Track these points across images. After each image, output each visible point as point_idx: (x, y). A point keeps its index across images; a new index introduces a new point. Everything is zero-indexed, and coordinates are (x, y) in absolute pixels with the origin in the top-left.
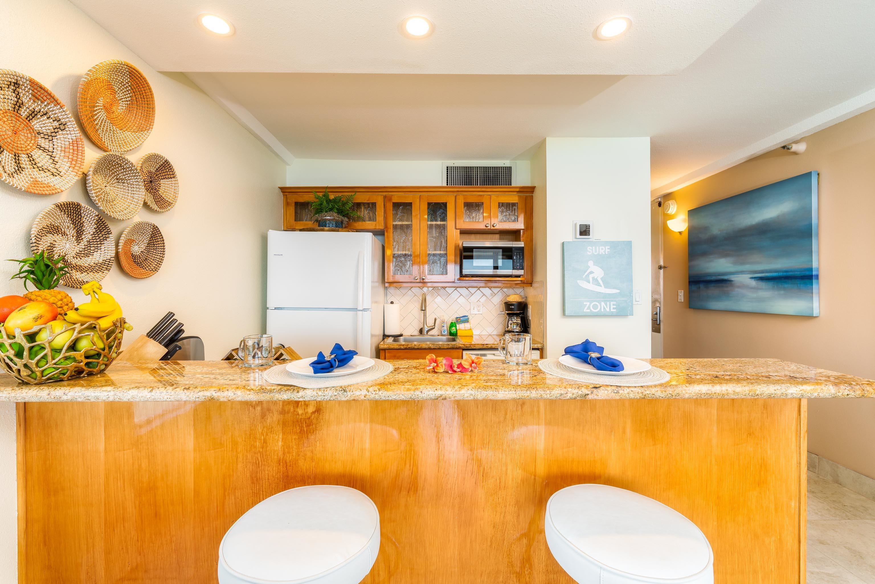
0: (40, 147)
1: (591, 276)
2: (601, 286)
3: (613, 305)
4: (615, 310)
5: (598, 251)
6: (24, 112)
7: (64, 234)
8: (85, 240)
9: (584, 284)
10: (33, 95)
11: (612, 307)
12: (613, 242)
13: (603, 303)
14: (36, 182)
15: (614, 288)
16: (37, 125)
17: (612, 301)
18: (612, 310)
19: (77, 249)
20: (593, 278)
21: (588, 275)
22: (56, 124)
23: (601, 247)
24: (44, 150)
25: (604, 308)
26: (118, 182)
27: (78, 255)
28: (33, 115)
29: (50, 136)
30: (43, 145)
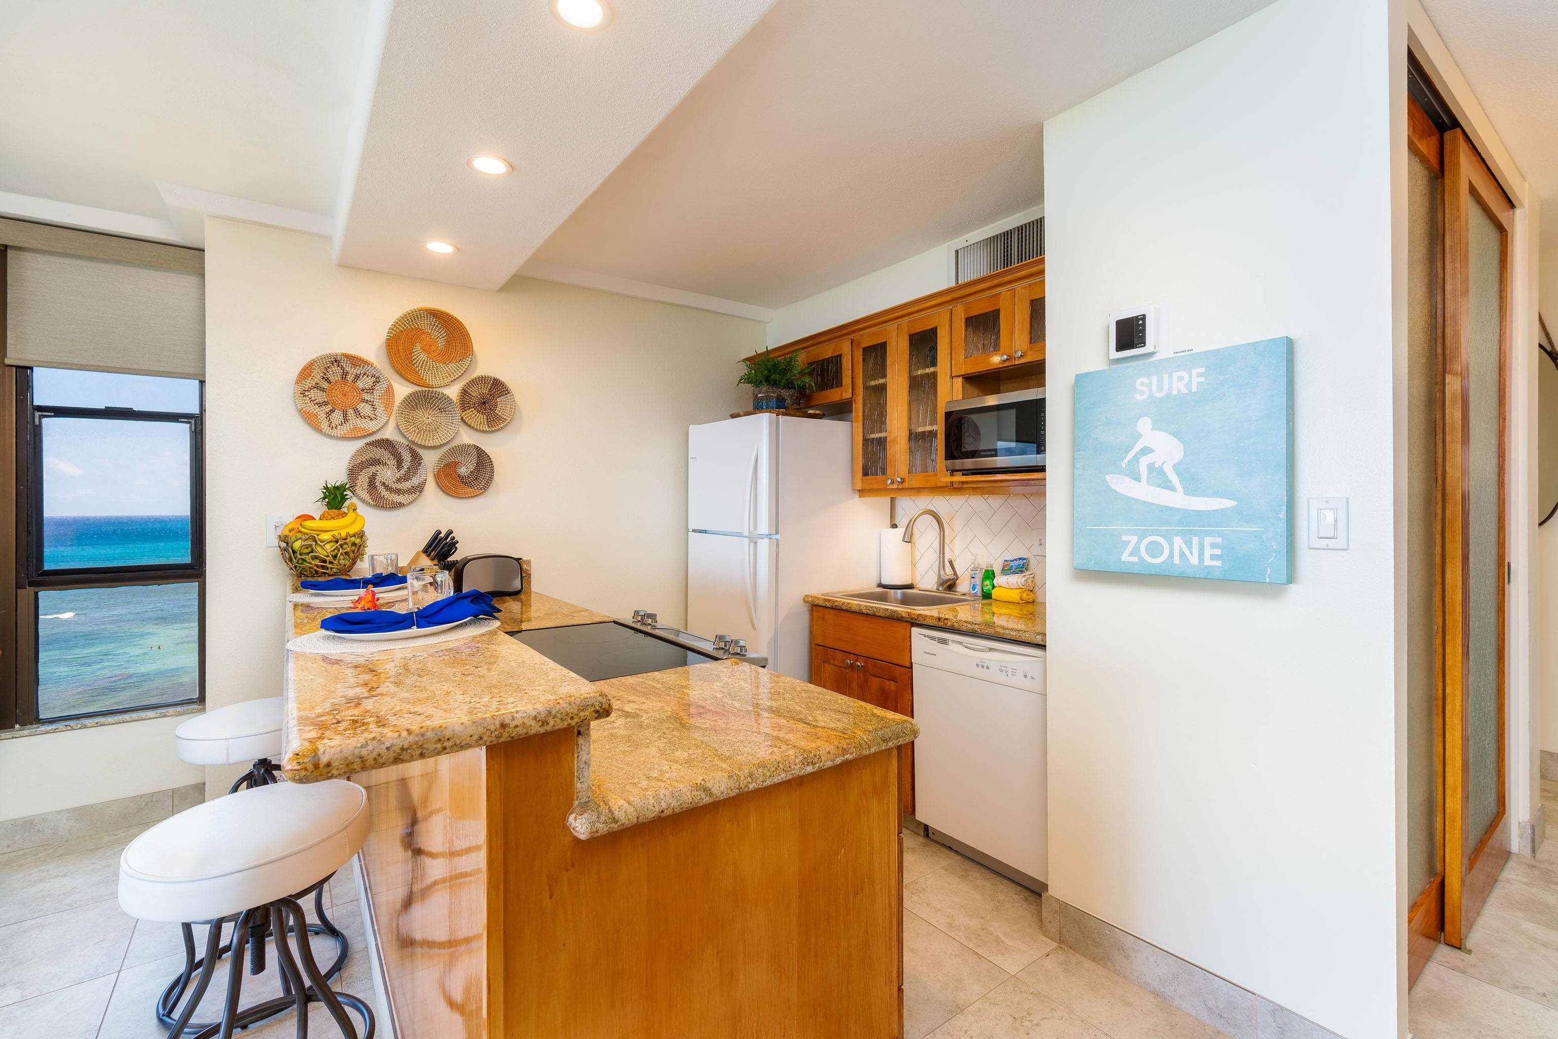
0: (363, 401)
1: (1144, 461)
2: (1175, 490)
3: (1214, 546)
4: (1217, 563)
5: (1166, 387)
6: (350, 378)
7: (385, 464)
8: (405, 467)
9: (1123, 486)
10: (352, 364)
11: (1208, 552)
12: (1216, 353)
13: (1178, 541)
14: (355, 428)
15: (1215, 494)
16: (361, 384)
17: (1210, 534)
18: (1208, 562)
19: (398, 476)
20: (1151, 467)
21: (1136, 458)
22: (374, 379)
23: (1175, 375)
24: (367, 402)
25: (1183, 555)
26: (441, 412)
27: (398, 480)
28: (357, 377)
29: (371, 390)
30: (366, 398)
